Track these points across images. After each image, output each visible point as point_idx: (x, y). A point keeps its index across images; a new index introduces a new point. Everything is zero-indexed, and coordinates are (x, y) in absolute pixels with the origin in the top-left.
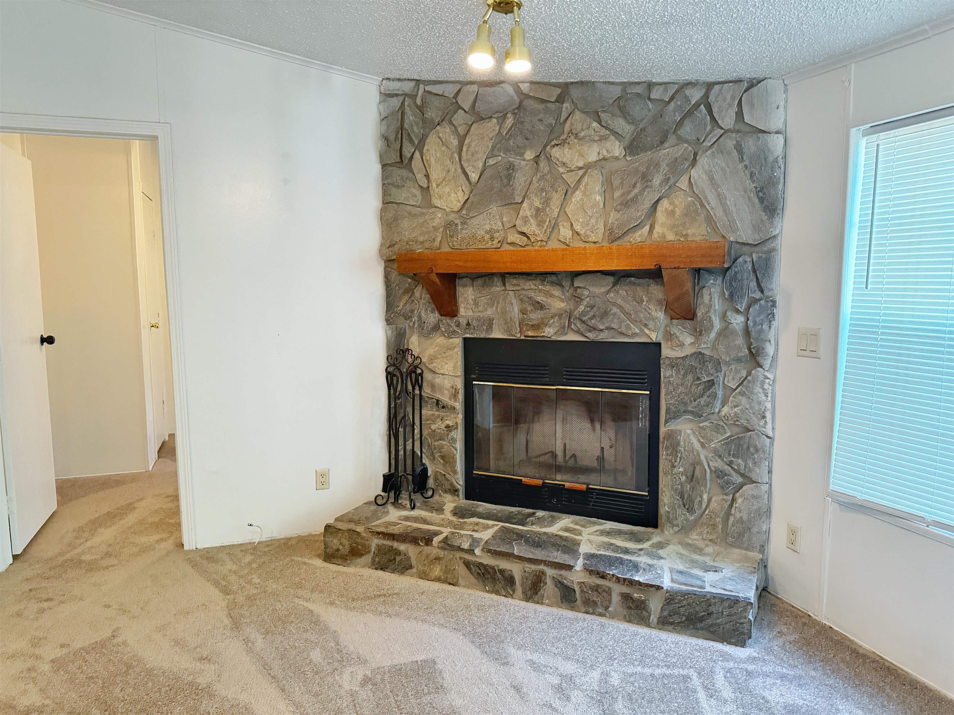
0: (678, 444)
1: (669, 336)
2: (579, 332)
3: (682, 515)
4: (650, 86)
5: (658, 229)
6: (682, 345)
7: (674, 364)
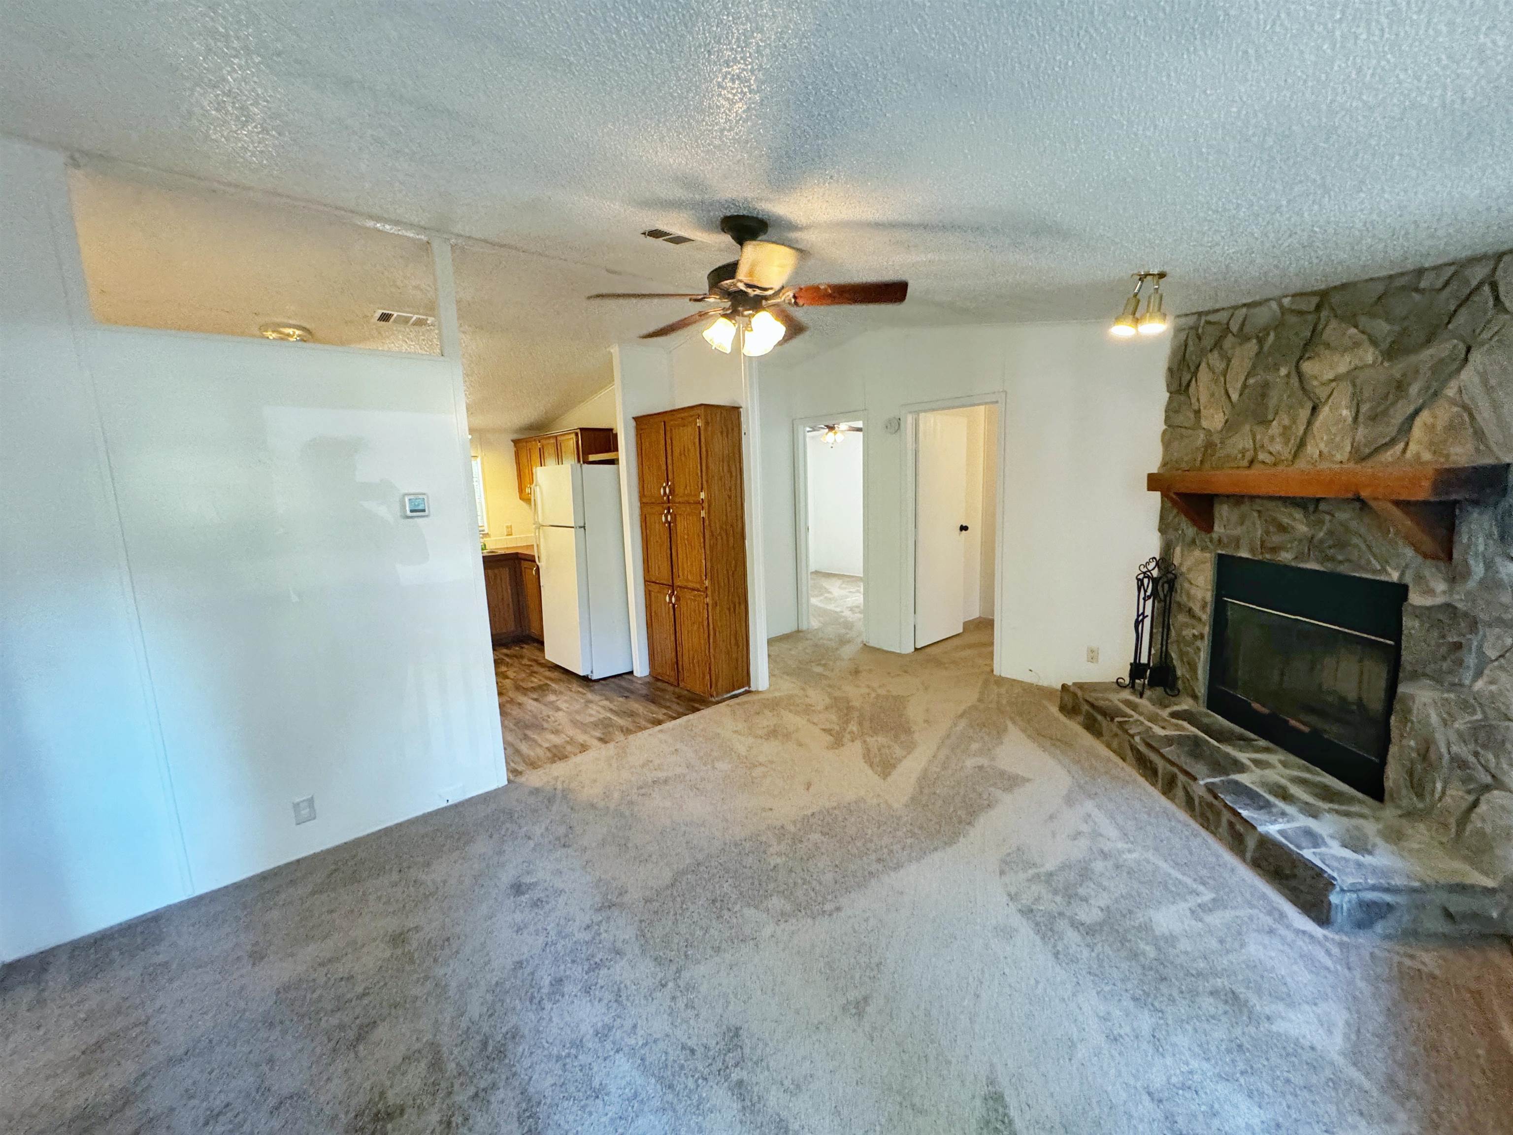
0: (1410, 711)
1: (1419, 578)
2: (1321, 562)
3: (1408, 799)
4: (1420, 272)
5: (1413, 448)
6: (1432, 591)
7: (1422, 613)
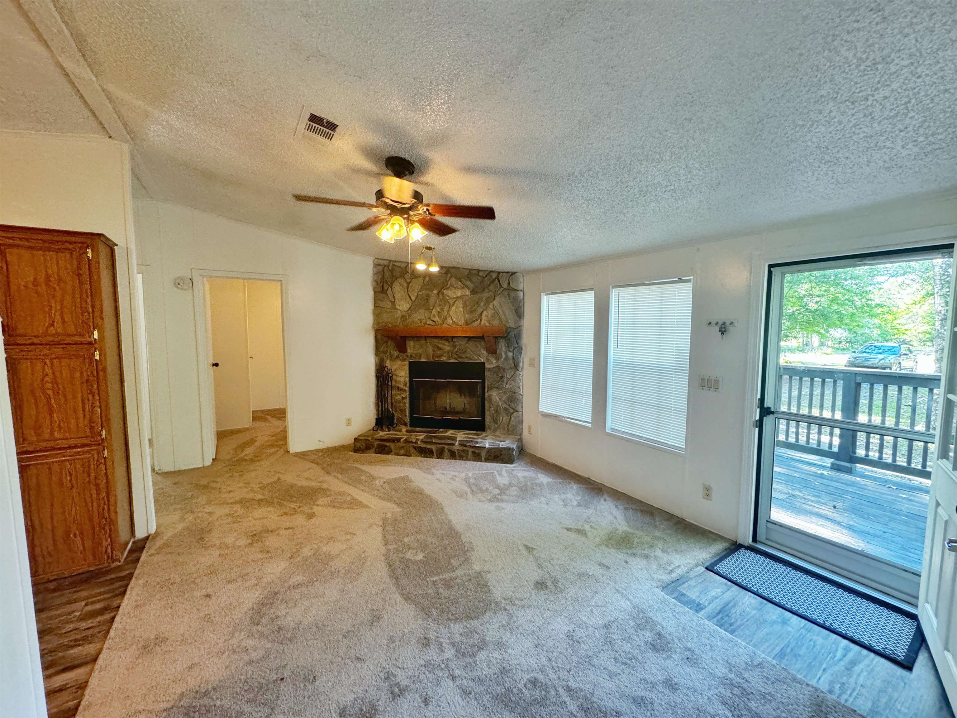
0: (492, 400)
1: (488, 360)
2: (456, 359)
3: (493, 426)
4: (479, 271)
5: (483, 321)
6: (492, 363)
7: (490, 370)
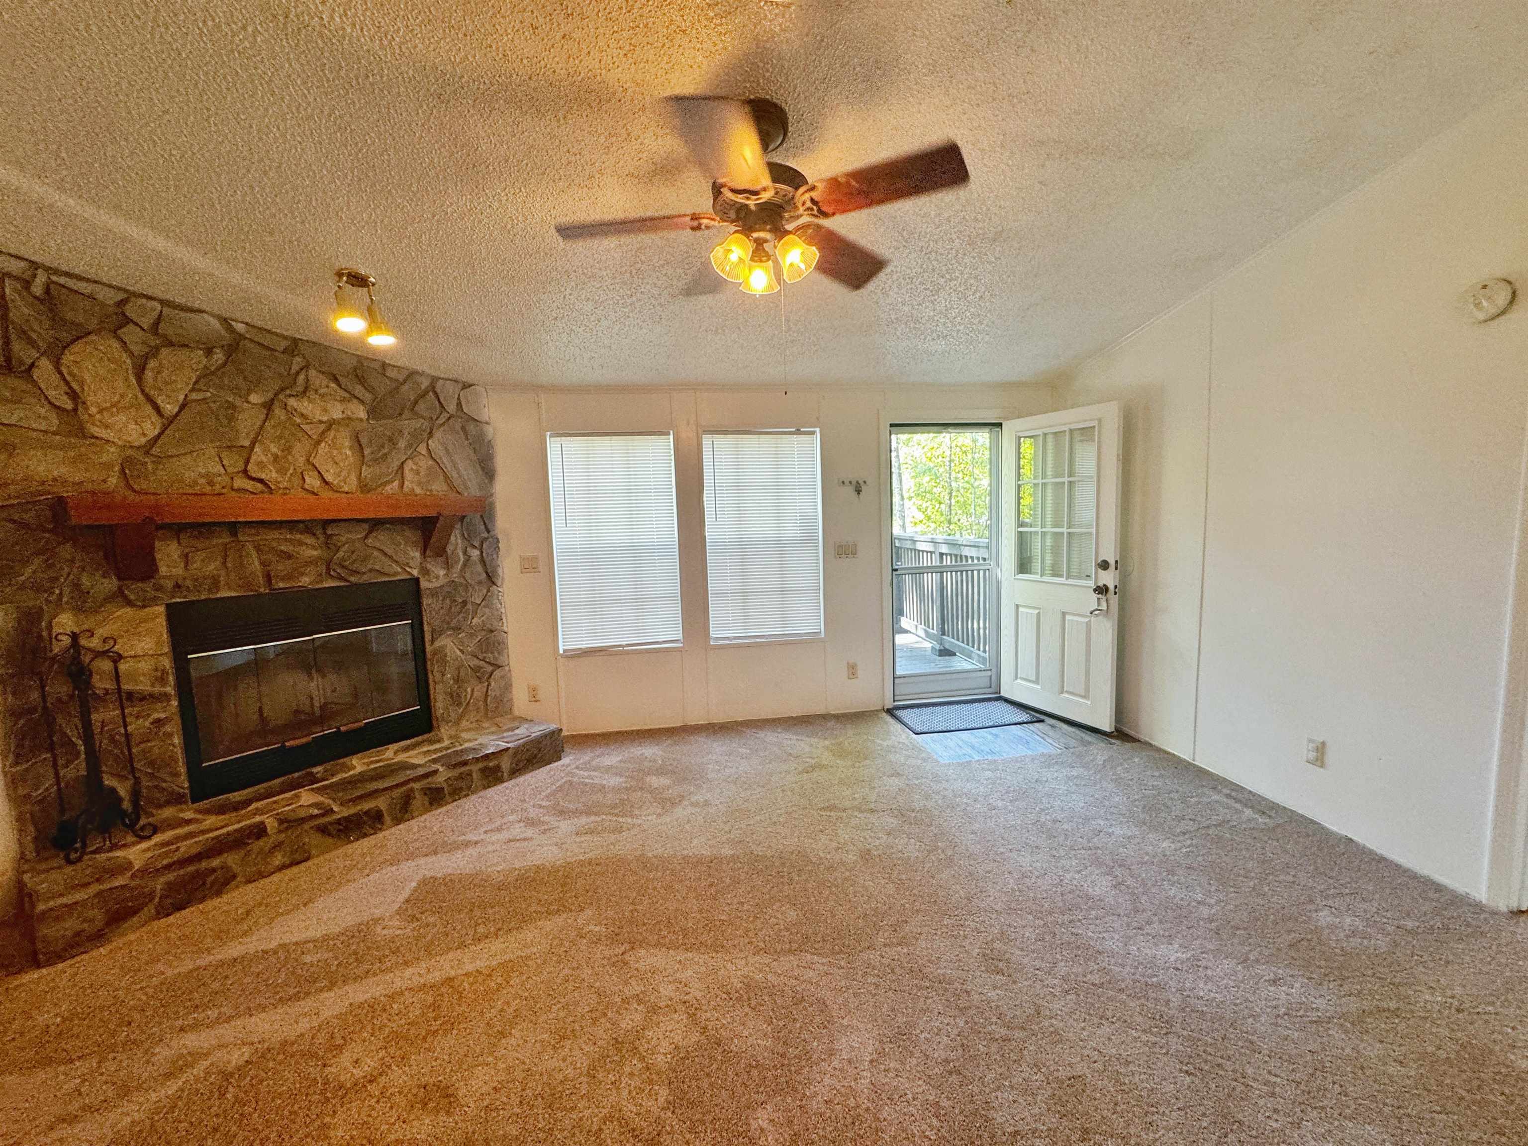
0: (446, 655)
1: (425, 571)
2: (341, 578)
4: (384, 365)
5: (408, 485)
6: (437, 577)
7: (434, 593)
